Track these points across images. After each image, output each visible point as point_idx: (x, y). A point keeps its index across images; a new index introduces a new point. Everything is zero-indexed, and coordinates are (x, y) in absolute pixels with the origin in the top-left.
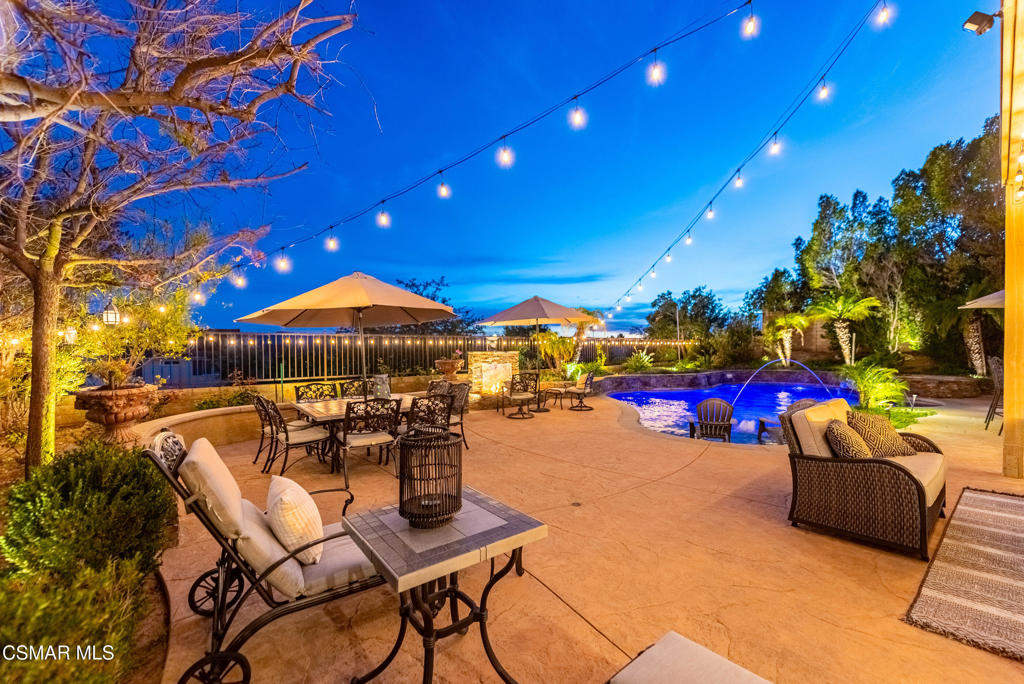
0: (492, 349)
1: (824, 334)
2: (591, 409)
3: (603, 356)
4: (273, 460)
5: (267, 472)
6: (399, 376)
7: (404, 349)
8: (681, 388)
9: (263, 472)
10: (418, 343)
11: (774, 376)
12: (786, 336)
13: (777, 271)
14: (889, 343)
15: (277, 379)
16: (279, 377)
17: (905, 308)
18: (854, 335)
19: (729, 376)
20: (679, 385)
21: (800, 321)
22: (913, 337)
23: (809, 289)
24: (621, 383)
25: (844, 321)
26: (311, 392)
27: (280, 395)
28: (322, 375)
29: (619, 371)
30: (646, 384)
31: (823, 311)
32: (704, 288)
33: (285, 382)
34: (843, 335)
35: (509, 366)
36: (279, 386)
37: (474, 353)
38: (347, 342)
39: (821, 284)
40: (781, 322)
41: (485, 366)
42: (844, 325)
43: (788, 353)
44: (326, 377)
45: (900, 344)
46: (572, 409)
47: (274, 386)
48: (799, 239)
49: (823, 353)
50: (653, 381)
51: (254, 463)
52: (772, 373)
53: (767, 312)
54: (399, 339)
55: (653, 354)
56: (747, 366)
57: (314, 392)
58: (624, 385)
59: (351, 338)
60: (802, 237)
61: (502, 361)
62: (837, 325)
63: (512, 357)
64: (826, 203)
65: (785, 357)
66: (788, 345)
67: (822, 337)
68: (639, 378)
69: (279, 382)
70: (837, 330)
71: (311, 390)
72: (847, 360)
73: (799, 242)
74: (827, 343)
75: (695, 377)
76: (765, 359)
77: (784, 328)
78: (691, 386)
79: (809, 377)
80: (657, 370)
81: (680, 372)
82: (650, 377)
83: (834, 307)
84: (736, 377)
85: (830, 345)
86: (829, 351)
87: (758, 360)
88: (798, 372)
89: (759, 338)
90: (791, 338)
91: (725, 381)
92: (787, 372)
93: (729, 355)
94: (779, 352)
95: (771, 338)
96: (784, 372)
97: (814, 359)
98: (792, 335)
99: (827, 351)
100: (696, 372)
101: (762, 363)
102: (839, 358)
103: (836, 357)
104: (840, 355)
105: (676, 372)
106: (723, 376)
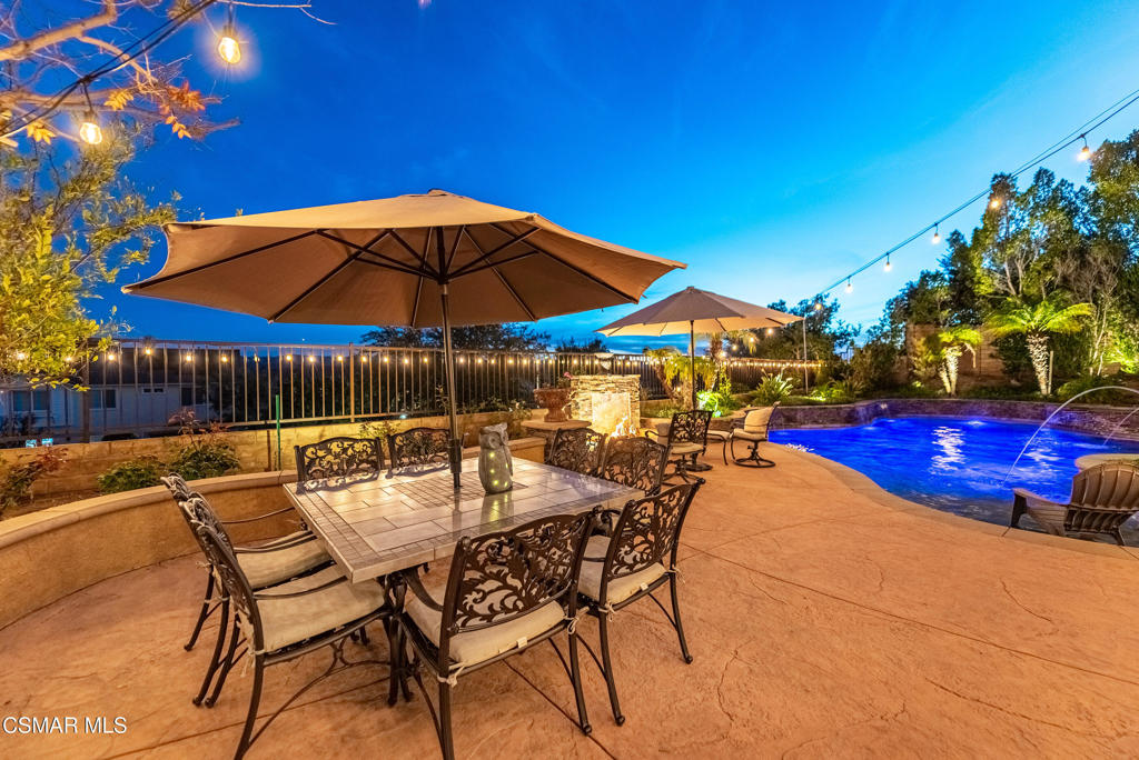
0: (604, 371)
1: (994, 353)
2: (772, 465)
3: (727, 381)
4: (229, 664)
5: (211, 703)
6: (468, 412)
7: (472, 370)
8: (838, 425)
9: (197, 702)
10: (493, 362)
11: (940, 407)
12: (951, 356)
13: (922, 273)
14: (1091, 364)
15: (270, 422)
16: (274, 418)
17: (1119, 317)
18: (1052, 352)
19: (884, 406)
20: (834, 421)
21: (971, 335)
23: (973, 296)
25: (1042, 334)
26: (330, 458)
27: (275, 448)
28: (348, 413)
31: (1014, 322)
32: (826, 297)
33: (283, 426)
34: (1039, 355)
35: (626, 396)
36: (274, 433)
37: (582, 377)
38: (386, 360)
39: (992, 289)
40: (946, 337)
41: (596, 397)
42: (1042, 340)
43: (954, 377)
44: (352, 416)
45: (1105, 365)
46: (739, 462)
47: (263, 433)
48: (956, 233)
49: (993, 378)
50: (799, 416)
51: (189, 648)
52: (936, 403)
53: (911, 326)
54: (466, 356)
55: (789, 379)
56: (896, 394)
57: (337, 456)
59: (392, 353)
60: (960, 231)
61: (619, 388)
62: (1032, 339)
63: (630, 384)
64: (1002, 185)
65: (950, 382)
66: (953, 367)
67: (991, 356)
68: (780, 411)
69: (273, 426)
70: (1031, 348)
71: (329, 451)
72: (1043, 387)
73: (955, 238)
74: (999, 364)
75: (853, 410)
76: (918, 384)
77: (949, 345)
78: (849, 422)
79: (990, 408)
80: (801, 400)
81: (831, 404)
82: (796, 410)
83: (1028, 317)
84: (890, 408)
85: (1003, 367)
86: (1001, 374)
87: (907, 385)
88: (974, 401)
89: (903, 358)
90: (958, 357)
91: (879, 413)
92: (956, 402)
93: (872, 380)
94: (943, 375)
95: (931, 358)
96: (953, 402)
97: (985, 384)
98: (960, 354)
99: (996, 374)
100: (849, 402)
101: (915, 389)
102: (1017, 384)
103: (1013, 382)
104: (1018, 381)
105: (826, 403)
106: (877, 406)
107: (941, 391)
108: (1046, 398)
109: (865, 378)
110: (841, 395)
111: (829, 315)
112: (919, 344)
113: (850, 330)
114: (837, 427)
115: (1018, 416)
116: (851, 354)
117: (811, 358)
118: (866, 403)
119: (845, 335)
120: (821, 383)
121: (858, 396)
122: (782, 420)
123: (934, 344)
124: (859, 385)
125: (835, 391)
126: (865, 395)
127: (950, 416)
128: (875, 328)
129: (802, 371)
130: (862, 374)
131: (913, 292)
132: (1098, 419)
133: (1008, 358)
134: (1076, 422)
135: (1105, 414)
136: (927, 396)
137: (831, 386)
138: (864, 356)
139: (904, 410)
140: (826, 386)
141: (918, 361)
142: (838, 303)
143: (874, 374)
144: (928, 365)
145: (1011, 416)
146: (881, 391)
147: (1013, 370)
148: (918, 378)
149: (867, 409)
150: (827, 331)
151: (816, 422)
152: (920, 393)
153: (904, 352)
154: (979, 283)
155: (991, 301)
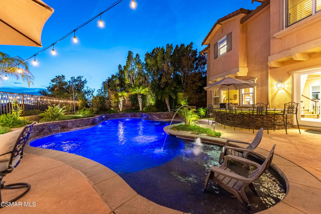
11: (119, 115)
12: (121, 100)
14: (147, 103)
18: (142, 100)
19: (104, 116)
21: (126, 94)
22: (153, 101)
23: (125, 84)
24: (42, 130)
29: (38, 120)
30: (64, 127)
31: (135, 91)
32: (82, 77)
34: (140, 100)
39: (129, 83)
42: (140, 96)
43: (122, 106)
48: (120, 65)
49: (129, 107)
50: (69, 125)
53: (110, 91)
55: (65, 107)
56: (107, 112)
58: (46, 130)
62: (138, 96)
65: (121, 108)
66: (121, 103)
67: (129, 101)
68: (58, 124)
70: (138, 98)
72: (140, 109)
73: (120, 66)
74: (130, 103)
75: (94, 119)
76: (112, 109)
77: (121, 97)
78: (92, 125)
79: (131, 115)
80: (71, 117)
81: (85, 117)
82: (68, 122)
83: (138, 90)
84: (106, 117)
85: (131, 103)
86: (131, 106)
87: (109, 109)
88: (127, 113)
89: (108, 100)
90: (123, 100)
91: (103, 119)
92: (123, 114)
93: (99, 108)
94: (119, 106)
95: (116, 100)
96: (122, 114)
97: (128, 108)
98: (123, 99)
99: (130, 106)
100: (92, 116)
101: (111, 110)
102: (134, 108)
103: (133, 108)
104: (134, 107)
105: (83, 118)
106: (102, 117)
107: (119, 111)
108: (141, 112)
109: (97, 107)
110: (89, 113)
111: (83, 84)
112: (113, 96)
113: (91, 90)
114: (88, 127)
115: (136, 117)
116: (92, 98)
117: (76, 99)
118: (98, 116)
119: (89, 92)
120: (81, 109)
121: (95, 113)
122: (59, 128)
123: (117, 96)
124: (95, 109)
125: (86, 112)
126: (97, 113)
127: (122, 118)
128: (99, 90)
129: (72, 104)
130: (96, 105)
131: (109, 80)
132: (154, 116)
133: (132, 101)
134: (149, 117)
135: (155, 115)
136: (115, 112)
137: (85, 110)
138: (97, 99)
139: (110, 117)
140: (83, 110)
141: (113, 102)
142: (87, 80)
143: (100, 106)
144: (115, 102)
145: (135, 117)
146: (102, 112)
147: (133, 105)
148: (112, 107)
149: (99, 118)
150: (83, 90)
151: (78, 126)
152: (114, 112)
153: (108, 99)
154: (126, 80)
155: (128, 86)
